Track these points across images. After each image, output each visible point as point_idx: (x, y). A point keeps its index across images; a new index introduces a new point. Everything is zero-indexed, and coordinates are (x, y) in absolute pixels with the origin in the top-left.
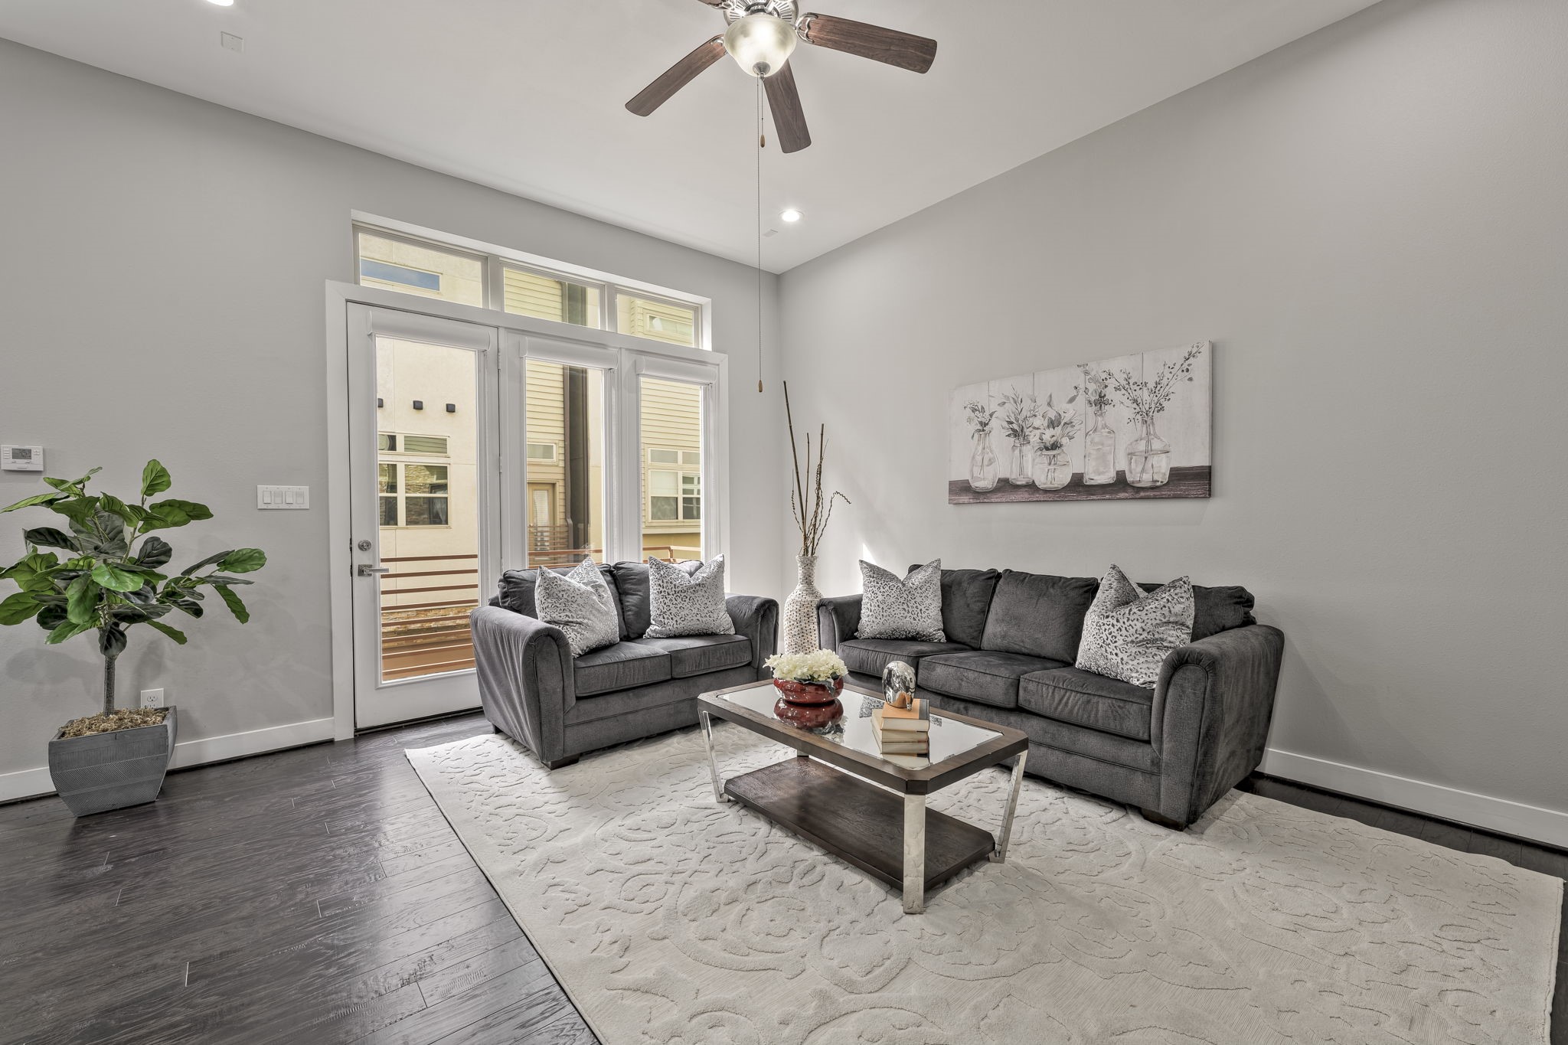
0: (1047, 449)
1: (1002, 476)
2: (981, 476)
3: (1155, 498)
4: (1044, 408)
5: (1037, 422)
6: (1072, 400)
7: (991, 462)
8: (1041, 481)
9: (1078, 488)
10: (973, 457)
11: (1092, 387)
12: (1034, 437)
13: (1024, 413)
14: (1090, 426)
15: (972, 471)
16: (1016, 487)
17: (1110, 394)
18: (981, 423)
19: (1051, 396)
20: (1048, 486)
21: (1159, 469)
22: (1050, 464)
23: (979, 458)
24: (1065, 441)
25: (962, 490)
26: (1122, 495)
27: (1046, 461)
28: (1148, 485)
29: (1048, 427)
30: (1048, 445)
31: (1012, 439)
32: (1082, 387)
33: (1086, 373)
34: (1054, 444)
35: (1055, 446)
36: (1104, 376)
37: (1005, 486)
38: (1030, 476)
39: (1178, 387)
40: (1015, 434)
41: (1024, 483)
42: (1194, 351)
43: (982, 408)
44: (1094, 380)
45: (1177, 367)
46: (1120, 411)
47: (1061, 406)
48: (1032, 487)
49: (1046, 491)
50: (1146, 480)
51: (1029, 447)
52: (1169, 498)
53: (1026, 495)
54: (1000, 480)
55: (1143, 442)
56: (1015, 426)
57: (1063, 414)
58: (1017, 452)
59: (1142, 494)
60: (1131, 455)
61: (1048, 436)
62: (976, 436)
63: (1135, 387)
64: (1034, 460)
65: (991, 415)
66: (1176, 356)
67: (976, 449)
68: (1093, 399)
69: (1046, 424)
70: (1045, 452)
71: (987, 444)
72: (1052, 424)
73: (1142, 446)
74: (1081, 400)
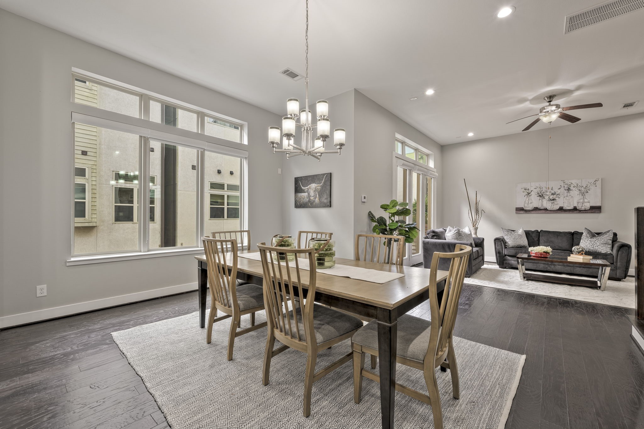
0: (551, 200)
1: (535, 206)
2: (528, 206)
3: (585, 213)
4: (550, 190)
5: (548, 194)
6: (559, 189)
7: (531, 203)
8: (549, 208)
9: (561, 210)
10: (525, 202)
11: (566, 186)
12: (547, 197)
13: (543, 191)
14: (565, 195)
15: (524, 205)
16: (540, 210)
17: (571, 188)
18: (528, 193)
19: (552, 187)
20: (551, 209)
21: (587, 206)
22: (552, 204)
23: (527, 202)
24: (557, 198)
25: (520, 210)
26: (575, 212)
27: (551, 203)
28: (584, 210)
29: (552, 195)
30: (551, 199)
31: (539, 197)
32: (563, 186)
33: (564, 183)
34: (553, 199)
35: (553, 200)
36: (570, 184)
37: (536, 209)
38: (545, 207)
39: (592, 188)
40: (540, 196)
41: (543, 208)
42: (597, 180)
43: (528, 189)
44: (567, 184)
45: (592, 183)
46: (575, 192)
47: (556, 190)
48: (546, 209)
49: (551, 211)
50: (583, 208)
51: (545, 200)
52: (590, 213)
53: (544, 212)
54: (534, 208)
55: (582, 200)
56: (540, 194)
57: (556, 192)
58: (541, 201)
59: (582, 212)
60: (578, 203)
61: (551, 197)
62: (526, 196)
63: (580, 187)
64: (546, 203)
65: (532, 191)
66: (592, 181)
67: (526, 199)
68: (566, 189)
69: (551, 194)
70: (550, 201)
71: (530, 198)
72: (553, 194)
73: (582, 201)
74: (562, 189)
